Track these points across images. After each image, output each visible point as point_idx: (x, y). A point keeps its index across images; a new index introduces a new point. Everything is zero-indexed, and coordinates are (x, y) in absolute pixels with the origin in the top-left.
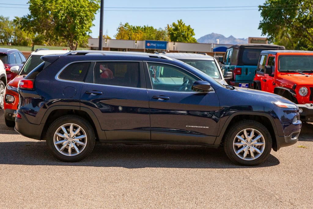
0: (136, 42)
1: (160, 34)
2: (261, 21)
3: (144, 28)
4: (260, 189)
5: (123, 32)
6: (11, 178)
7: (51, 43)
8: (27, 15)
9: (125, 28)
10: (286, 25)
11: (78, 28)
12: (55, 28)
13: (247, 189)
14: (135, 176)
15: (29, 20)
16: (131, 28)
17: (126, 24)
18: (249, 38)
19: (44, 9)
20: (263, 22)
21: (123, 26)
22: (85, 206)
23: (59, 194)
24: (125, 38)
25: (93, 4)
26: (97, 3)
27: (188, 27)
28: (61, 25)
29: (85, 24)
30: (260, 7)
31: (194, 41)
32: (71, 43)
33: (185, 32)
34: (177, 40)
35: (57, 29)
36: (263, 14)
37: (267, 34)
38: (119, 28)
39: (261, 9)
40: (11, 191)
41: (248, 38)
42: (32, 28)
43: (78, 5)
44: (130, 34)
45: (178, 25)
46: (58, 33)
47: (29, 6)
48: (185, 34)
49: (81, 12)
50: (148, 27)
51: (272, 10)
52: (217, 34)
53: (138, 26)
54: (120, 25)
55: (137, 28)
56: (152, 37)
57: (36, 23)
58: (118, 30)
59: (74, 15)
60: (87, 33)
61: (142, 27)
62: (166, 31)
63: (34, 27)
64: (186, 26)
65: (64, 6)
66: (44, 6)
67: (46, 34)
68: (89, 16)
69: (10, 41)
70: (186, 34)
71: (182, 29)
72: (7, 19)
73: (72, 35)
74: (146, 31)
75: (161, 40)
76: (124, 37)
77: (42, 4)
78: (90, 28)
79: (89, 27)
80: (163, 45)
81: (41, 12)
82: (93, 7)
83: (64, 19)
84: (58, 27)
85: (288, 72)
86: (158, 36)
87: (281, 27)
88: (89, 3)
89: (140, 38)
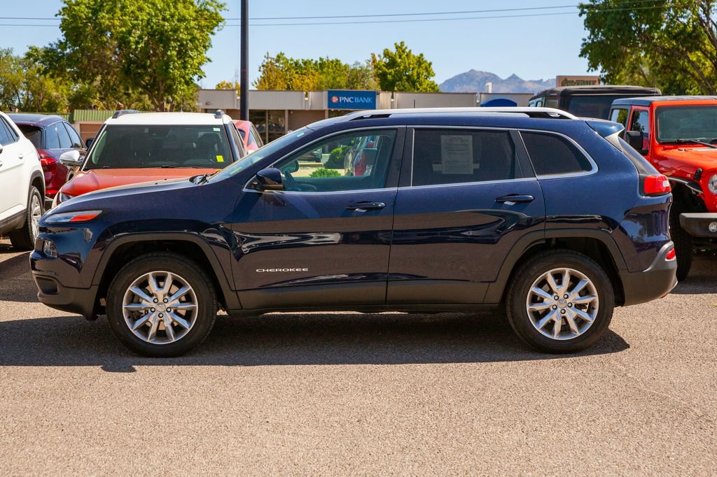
0: (306, 96)
1: (356, 76)
2: (585, 40)
3: (320, 64)
4: (656, 398)
5: (274, 74)
6: (100, 395)
7: (109, 105)
8: (57, 42)
9: (277, 64)
10: (640, 45)
11: (175, 68)
12: (122, 70)
13: (627, 397)
14: (374, 380)
15: (60, 53)
16: (291, 64)
17: (278, 56)
18: (559, 77)
19: (94, 28)
20: (590, 42)
21: (273, 61)
22: (283, 448)
23: (217, 425)
24: (278, 88)
25: (206, 12)
26: (215, 9)
27: (419, 58)
28: (134, 62)
29: (190, 57)
30: (582, 6)
31: (433, 88)
32: (158, 101)
33: (413, 69)
34: (396, 89)
35: (127, 71)
36: (588, 23)
37: (600, 68)
38: (263, 66)
39: (585, 13)
40: (109, 423)
41: (555, 78)
42: (68, 70)
43: (172, 16)
44: (288, 77)
45: (395, 55)
46: (129, 81)
47: (60, 22)
48: (412, 75)
49: (181, 32)
50: (328, 61)
51: (609, 13)
52: (481, 72)
53: (305, 60)
54: (265, 59)
55: (305, 63)
56: (339, 82)
57: (78, 59)
58: (262, 69)
59: (164, 38)
60: (195, 77)
61: (316, 62)
62: (370, 69)
63: (73, 68)
64: (414, 57)
65: (140, 18)
66: (95, 20)
67: (102, 83)
68: (198, 40)
69: (17, 103)
70: (415, 74)
71: (405, 63)
72: (7, 54)
73: (160, 83)
74: (325, 70)
75: (359, 88)
76: (275, 85)
77: (90, 15)
78: (202, 68)
79: (200, 64)
80: (369, 100)
81: (88, 35)
82: (206, 19)
83: (142, 48)
84: (129, 65)
85: (678, 144)
86: (353, 79)
87: (628, 51)
88: (196, 12)
89: (311, 85)
